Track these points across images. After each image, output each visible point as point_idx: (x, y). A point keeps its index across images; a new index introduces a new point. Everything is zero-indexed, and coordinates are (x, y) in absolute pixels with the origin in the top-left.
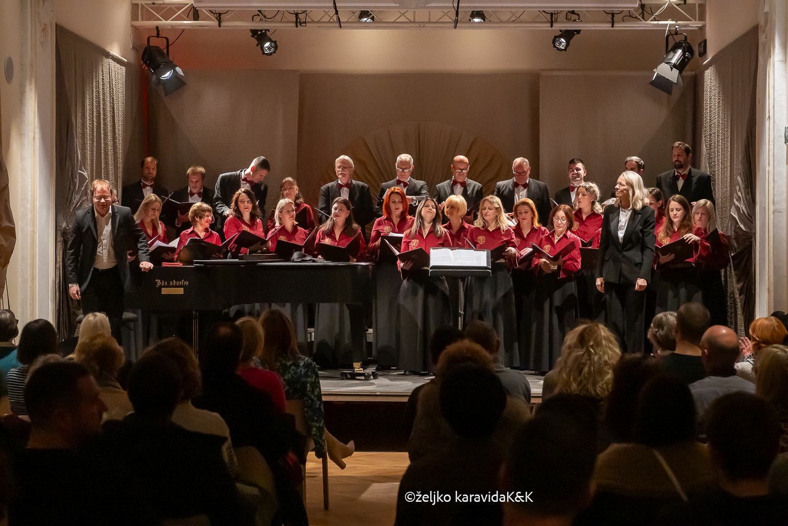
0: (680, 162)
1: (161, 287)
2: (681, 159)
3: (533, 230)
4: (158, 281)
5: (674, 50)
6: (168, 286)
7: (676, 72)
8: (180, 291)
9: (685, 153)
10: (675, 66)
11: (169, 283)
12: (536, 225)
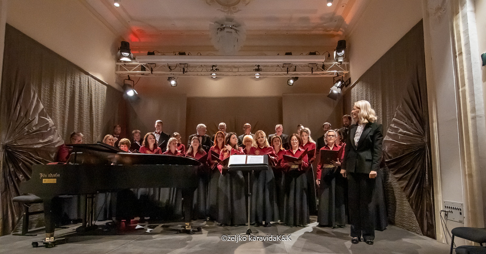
0: (347, 124)
1: (43, 178)
2: (347, 123)
3: (280, 150)
4: (41, 175)
5: (337, 82)
6: (48, 178)
7: (340, 89)
8: (54, 181)
9: (348, 119)
10: (338, 87)
11: (47, 176)
12: (282, 148)
